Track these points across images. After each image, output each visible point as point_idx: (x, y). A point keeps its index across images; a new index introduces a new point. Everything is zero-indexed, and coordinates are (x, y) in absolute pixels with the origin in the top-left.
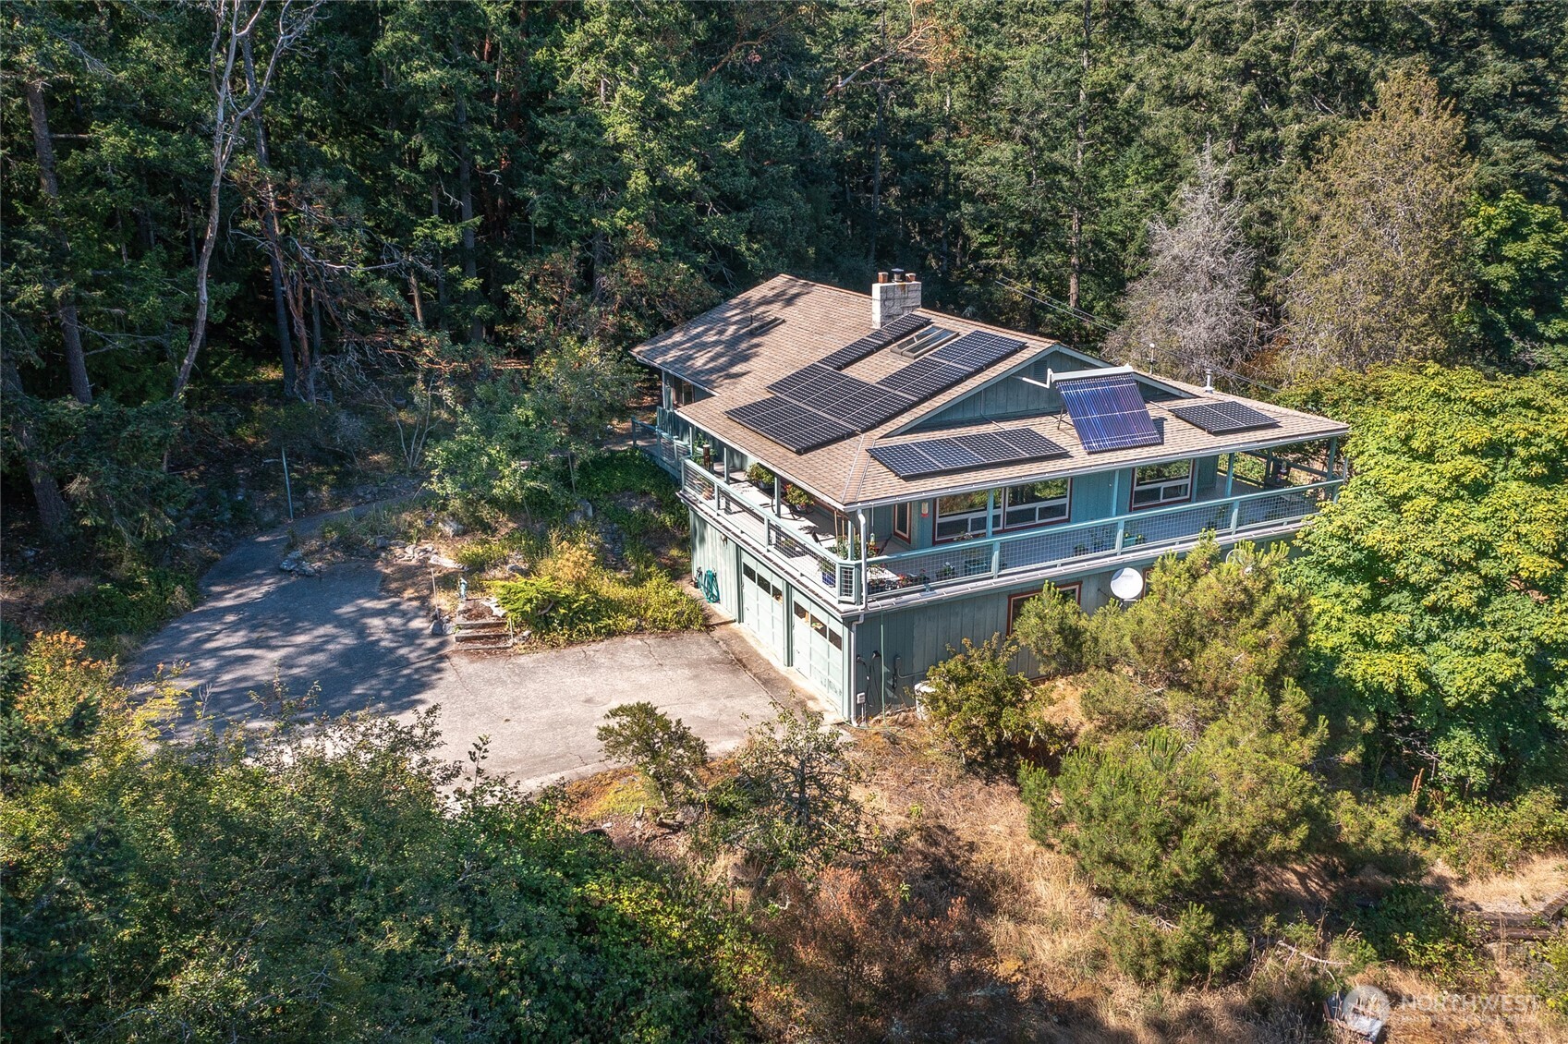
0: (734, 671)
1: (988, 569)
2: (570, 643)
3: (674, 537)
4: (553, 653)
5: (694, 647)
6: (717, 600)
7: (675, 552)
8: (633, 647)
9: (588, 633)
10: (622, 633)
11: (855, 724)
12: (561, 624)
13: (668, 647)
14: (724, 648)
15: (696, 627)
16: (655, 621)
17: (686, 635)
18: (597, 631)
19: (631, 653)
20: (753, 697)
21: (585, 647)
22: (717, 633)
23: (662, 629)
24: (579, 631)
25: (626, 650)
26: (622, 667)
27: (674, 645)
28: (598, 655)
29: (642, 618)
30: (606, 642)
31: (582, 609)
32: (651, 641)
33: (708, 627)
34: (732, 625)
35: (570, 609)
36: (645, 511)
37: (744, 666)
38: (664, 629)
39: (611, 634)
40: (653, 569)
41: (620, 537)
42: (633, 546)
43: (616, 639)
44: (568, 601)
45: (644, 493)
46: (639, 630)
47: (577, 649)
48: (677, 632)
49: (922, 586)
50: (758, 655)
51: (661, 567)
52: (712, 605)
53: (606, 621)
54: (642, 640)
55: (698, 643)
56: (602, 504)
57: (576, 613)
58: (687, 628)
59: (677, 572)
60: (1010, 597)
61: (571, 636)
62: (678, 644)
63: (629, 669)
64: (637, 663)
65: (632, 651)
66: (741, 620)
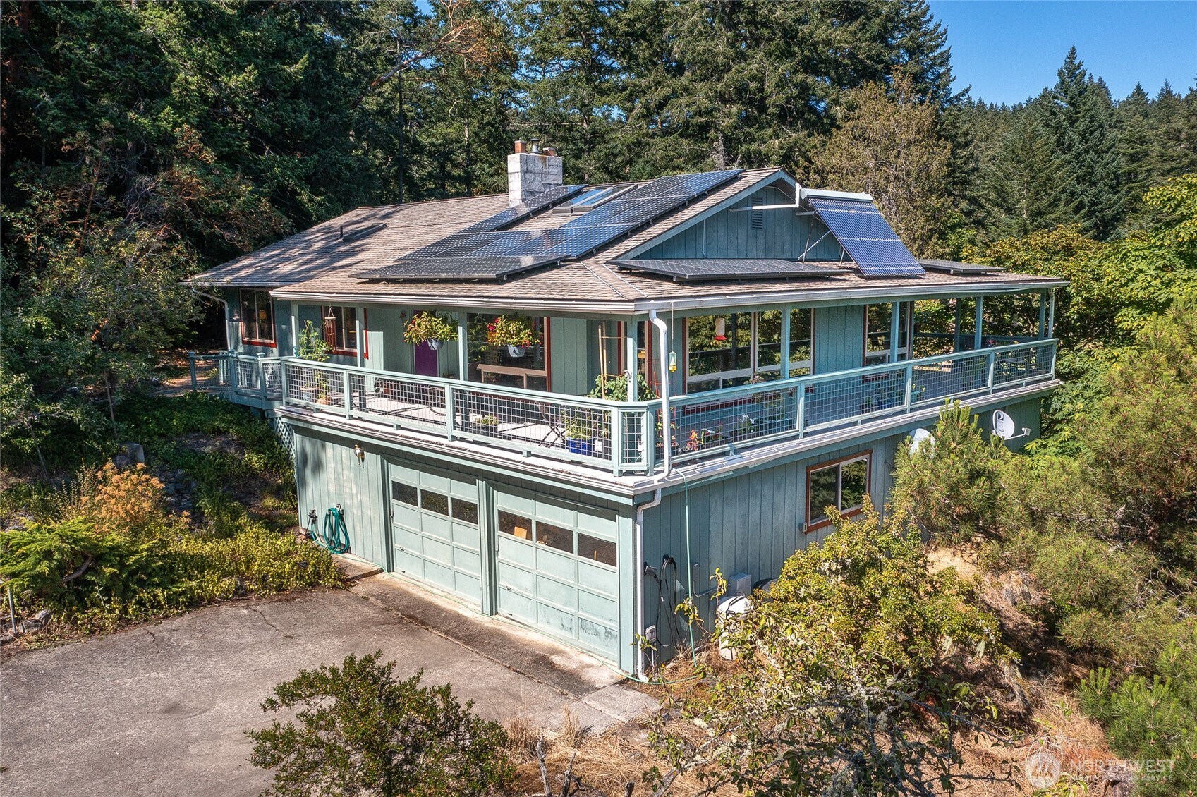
0: (411, 632)
1: (791, 424)
2: (124, 622)
3: (266, 483)
4: (94, 642)
5: (335, 608)
6: (347, 549)
7: (270, 502)
8: (236, 617)
9: (156, 605)
10: (212, 601)
11: (643, 679)
12: (107, 592)
13: (290, 613)
14: (380, 604)
15: (327, 582)
16: (264, 579)
17: (315, 594)
18: (172, 601)
19: (235, 627)
20: (461, 664)
21: (151, 628)
22: (360, 589)
23: (277, 589)
24: (141, 603)
25: (225, 624)
26: (223, 648)
27: (302, 609)
28: (177, 635)
29: (243, 577)
30: (188, 616)
31: (143, 566)
32: (263, 607)
33: (344, 581)
34: (379, 576)
35: (122, 566)
36: (222, 451)
37: (423, 623)
38: (280, 589)
39: (195, 603)
40: (243, 520)
41: (188, 486)
42: (209, 494)
43: (204, 611)
44: (117, 554)
45: (218, 432)
46: (240, 594)
47: (139, 631)
48: (300, 592)
49: (725, 447)
50: (436, 607)
51: (255, 518)
52: (340, 556)
53: (185, 584)
54: (247, 608)
55: (338, 603)
56: (156, 447)
57: (132, 573)
58: (313, 585)
59: (279, 524)
60: (808, 469)
61: (125, 611)
62: (308, 607)
63: (236, 649)
64: (249, 638)
65: (235, 624)
66: (390, 568)
